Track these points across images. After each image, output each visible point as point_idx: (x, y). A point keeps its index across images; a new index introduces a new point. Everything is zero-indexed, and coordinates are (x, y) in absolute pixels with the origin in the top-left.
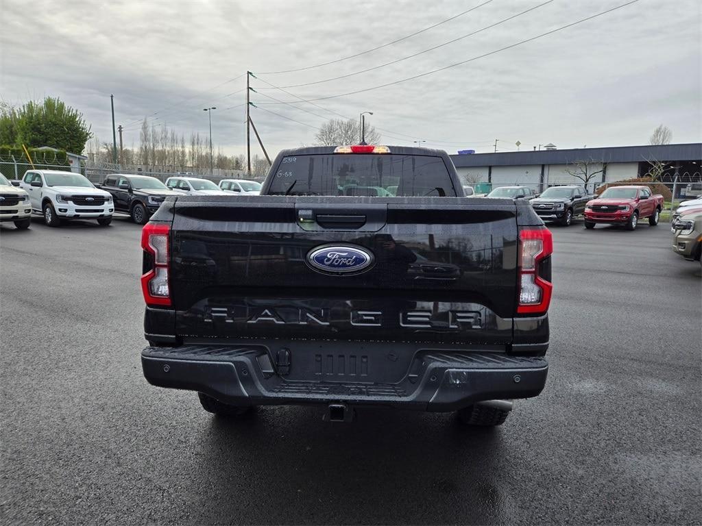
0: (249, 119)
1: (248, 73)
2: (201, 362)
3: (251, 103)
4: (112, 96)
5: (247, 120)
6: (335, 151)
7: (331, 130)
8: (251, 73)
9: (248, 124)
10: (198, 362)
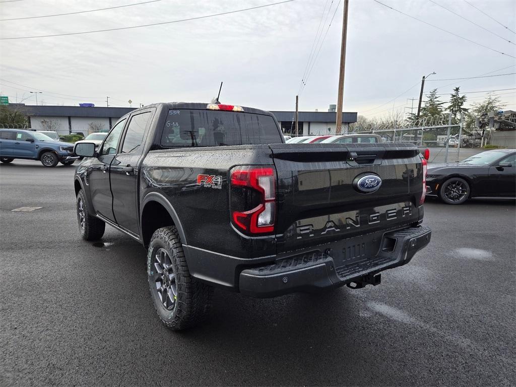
2: (308, 268)
6: (208, 108)
10: (306, 269)
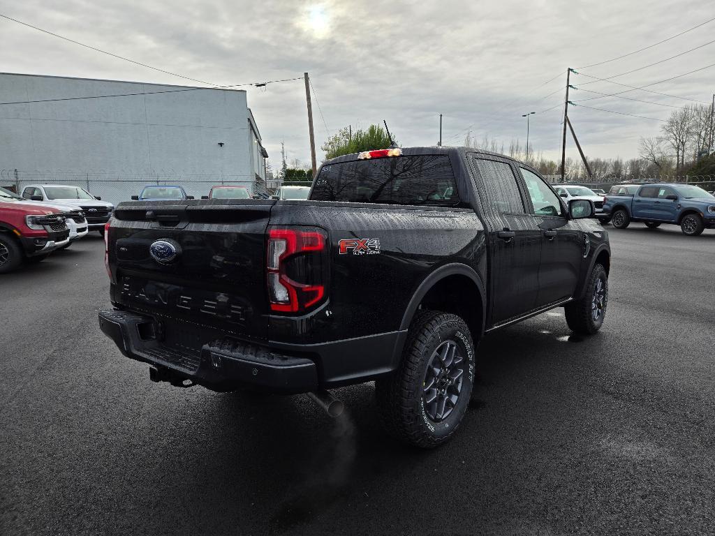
0: (566, 120)
1: (569, 70)
3: (570, 102)
4: (441, 116)
5: (564, 120)
6: (358, 158)
7: (685, 118)
8: (572, 70)
9: (565, 125)
